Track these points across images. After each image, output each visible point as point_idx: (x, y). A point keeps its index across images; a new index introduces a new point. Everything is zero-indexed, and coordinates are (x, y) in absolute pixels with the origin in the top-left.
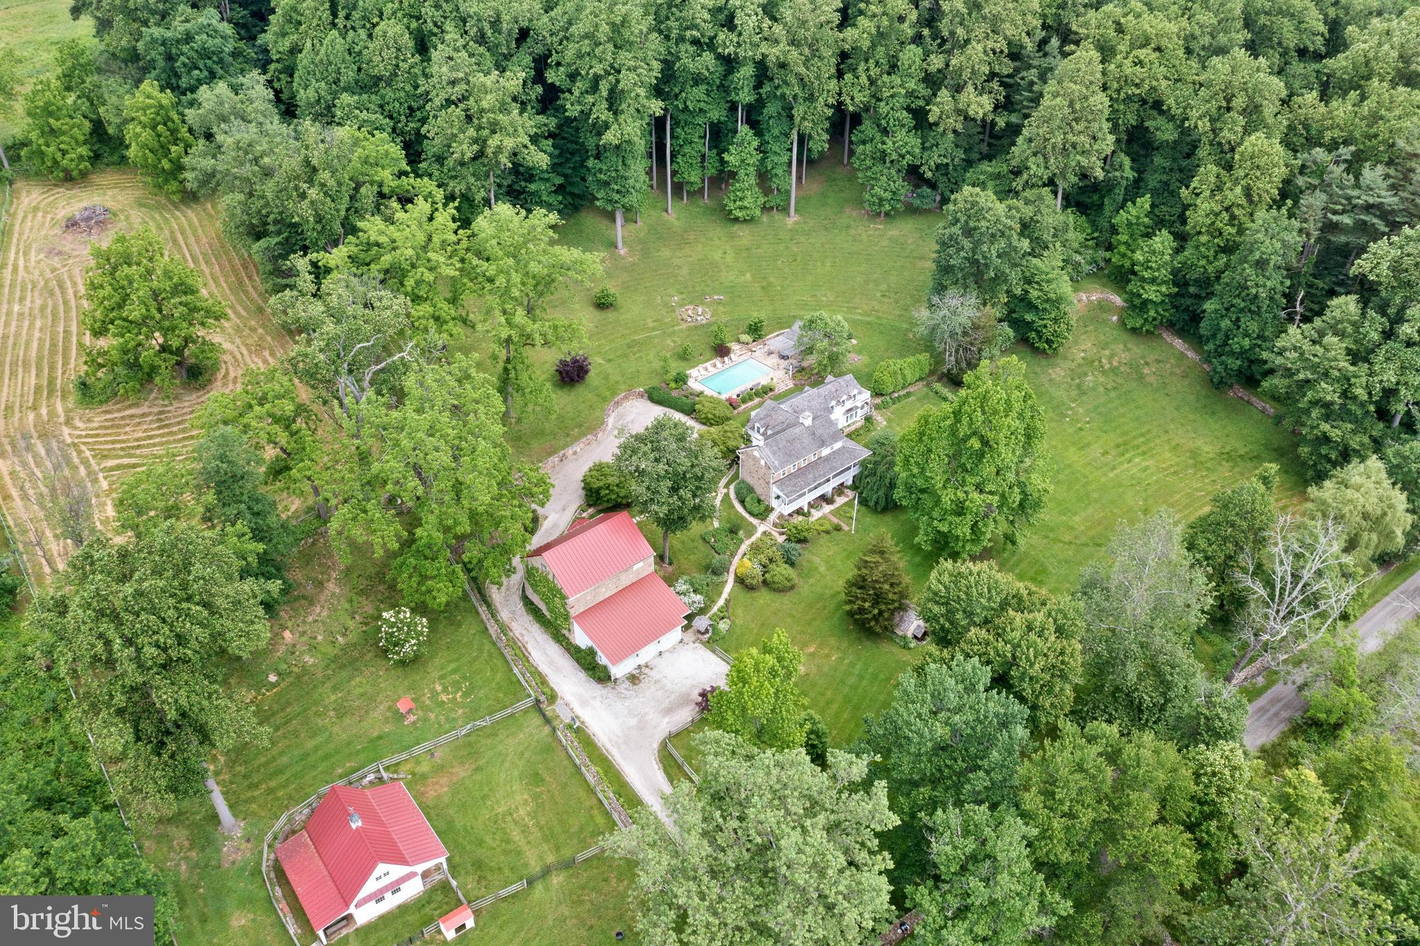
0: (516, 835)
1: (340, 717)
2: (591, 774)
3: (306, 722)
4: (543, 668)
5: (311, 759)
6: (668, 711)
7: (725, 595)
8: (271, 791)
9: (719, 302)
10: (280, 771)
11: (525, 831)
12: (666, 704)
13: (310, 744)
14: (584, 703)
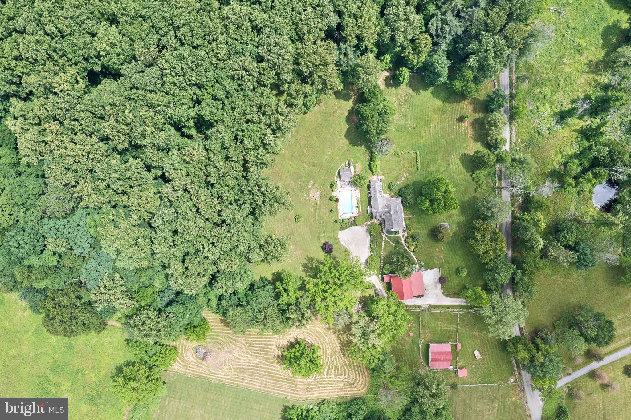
0: (446, 329)
1: (405, 346)
2: (443, 310)
3: (403, 353)
4: (412, 304)
5: (411, 354)
6: (436, 288)
7: (414, 257)
8: (415, 364)
9: (314, 184)
10: (411, 360)
11: (446, 327)
12: (434, 288)
13: (408, 353)
14: (425, 301)
